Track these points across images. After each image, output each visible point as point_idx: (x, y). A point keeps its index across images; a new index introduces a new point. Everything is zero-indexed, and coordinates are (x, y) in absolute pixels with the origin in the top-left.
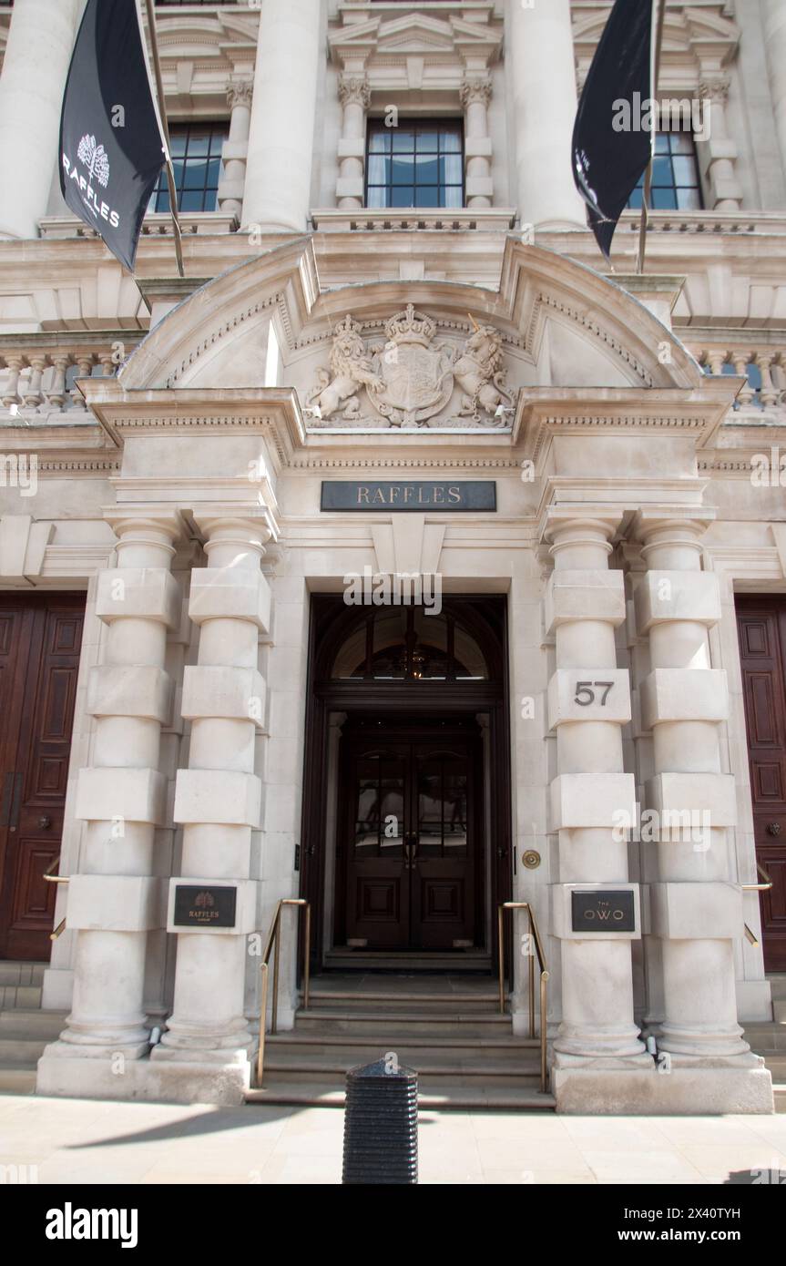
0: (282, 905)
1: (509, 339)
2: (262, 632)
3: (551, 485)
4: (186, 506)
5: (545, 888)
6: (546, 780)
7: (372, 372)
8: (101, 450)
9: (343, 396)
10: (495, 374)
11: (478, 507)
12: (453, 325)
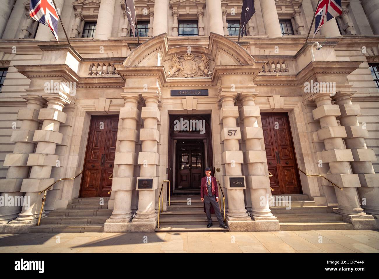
0: (164, 182)
1: (210, 59)
2: (158, 121)
3: (221, 88)
4: (140, 94)
5: (222, 177)
6: (221, 153)
7: (181, 66)
8: (121, 83)
9: (175, 72)
10: (207, 66)
11: (204, 95)
12: (198, 56)
